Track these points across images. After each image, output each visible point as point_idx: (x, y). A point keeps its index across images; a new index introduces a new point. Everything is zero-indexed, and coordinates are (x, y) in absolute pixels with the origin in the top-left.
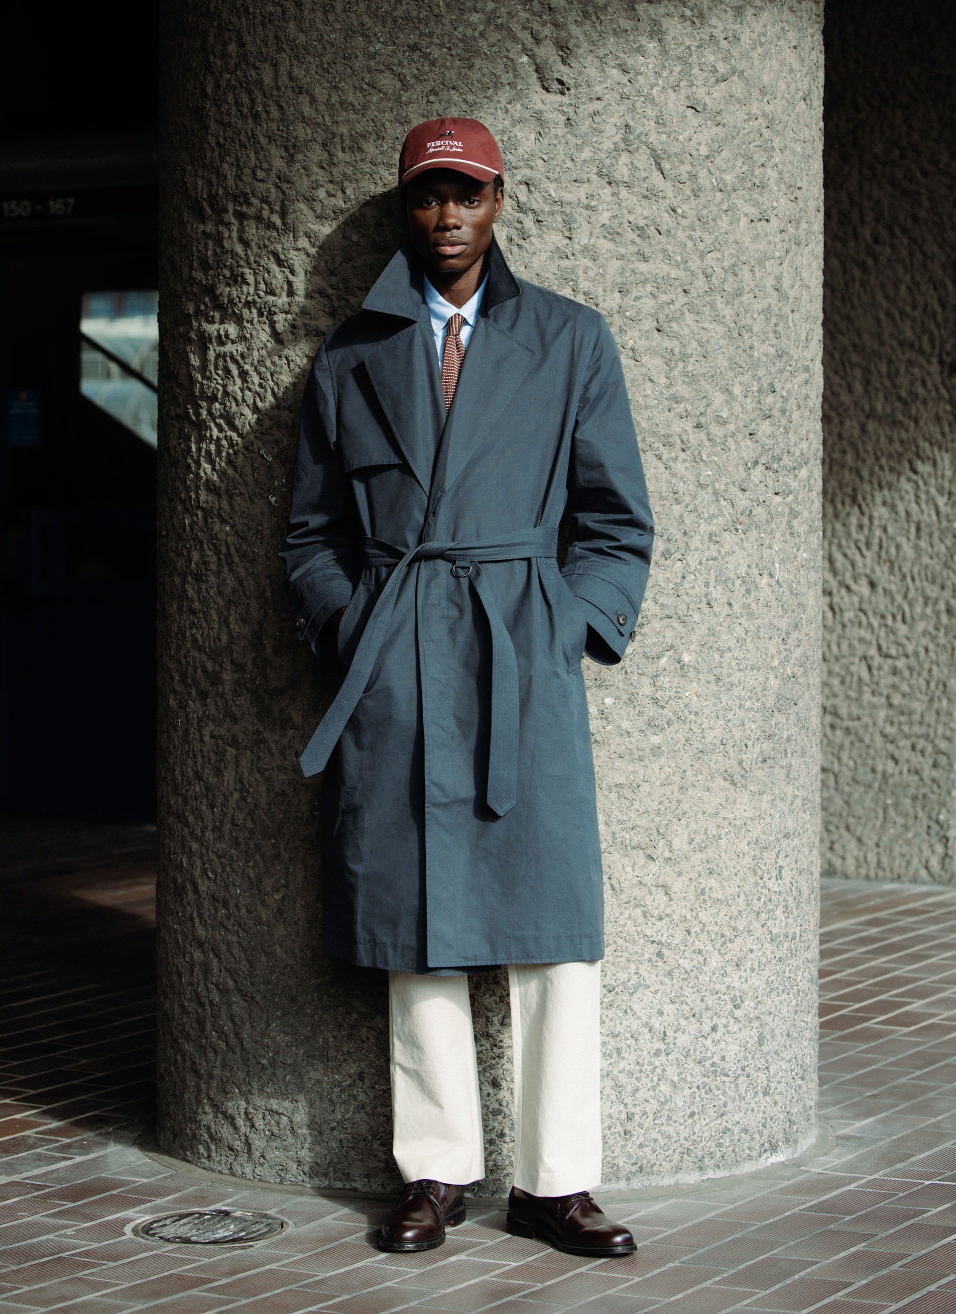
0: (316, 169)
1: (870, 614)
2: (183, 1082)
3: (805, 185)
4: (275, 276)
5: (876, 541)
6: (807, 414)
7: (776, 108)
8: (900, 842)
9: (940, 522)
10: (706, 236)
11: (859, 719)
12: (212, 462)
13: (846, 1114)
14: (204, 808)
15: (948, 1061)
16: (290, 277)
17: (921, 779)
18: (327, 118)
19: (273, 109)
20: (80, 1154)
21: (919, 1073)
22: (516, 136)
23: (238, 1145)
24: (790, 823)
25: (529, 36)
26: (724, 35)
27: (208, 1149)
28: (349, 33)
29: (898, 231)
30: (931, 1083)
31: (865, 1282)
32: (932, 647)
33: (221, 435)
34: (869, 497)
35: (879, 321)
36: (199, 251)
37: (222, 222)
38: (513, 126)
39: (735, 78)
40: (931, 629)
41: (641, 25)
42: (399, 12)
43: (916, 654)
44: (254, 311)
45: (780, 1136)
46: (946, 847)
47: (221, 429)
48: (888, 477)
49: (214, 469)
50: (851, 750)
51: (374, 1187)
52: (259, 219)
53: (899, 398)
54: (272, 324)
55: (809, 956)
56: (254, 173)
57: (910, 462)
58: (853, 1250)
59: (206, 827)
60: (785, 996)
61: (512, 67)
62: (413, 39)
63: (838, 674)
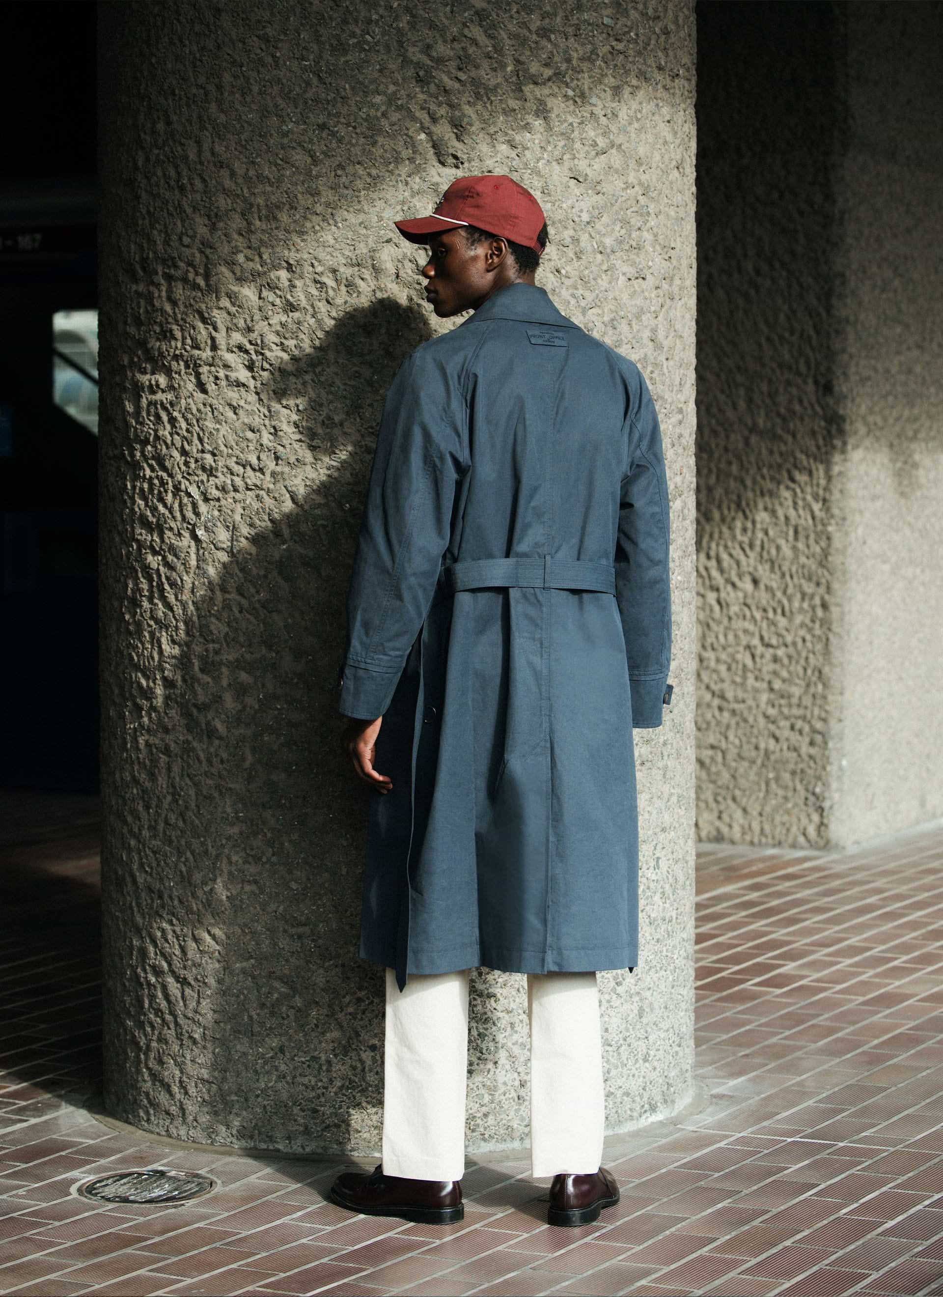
0: (236, 236)
1: (753, 608)
2: (125, 1053)
3: (678, 245)
4: (200, 332)
5: (758, 543)
6: (680, 451)
7: (650, 177)
8: (781, 812)
9: (815, 525)
10: (587, 294)
11: (744, 701)
12: (145, 499)
13: (721, 1073)
14: (140, 808)
15: (815, 1021)
16: (214, 333)
17: (799, 756)
18: (245, 191)
19: (198, 183)
20: (34, 1117)
21: (787, 1033)
22: (415, 206)
23: (174, 1110)
24: (667, 819)
25: (426, 116)
26: (603, 113)
27: (147, 1113)
28: (264, 113)
29: (777, 265)
30: (798, 1043)
31: (728, 1237)
32: (808, 637)
33: (153, 475)
34: (752, 503)
35: (760, 345)
36: (132, 309)
37: (152, 283)
38: (412, 197)
39: (614, 151)
40: (808, 621)
41: (528, 104)
42: (310, 94)
43: (794, 644)
44: (182, 363)
45: (659, 1098)
46: (822, 816)
47: (153, 470)
48: (769, 485)
49: (147, 505)
50: (736, 730)
51: (295, 1147)
52: (185, 280)
53: (779, 414)
54: (198, 375)
55: (685, 936)
56: (180, 239)
57: (789, 472)
58: (719, 1206)
59: (143, 826)
60: (662, 973)
61: (412, 143)
62: (321, 119)
63: (725, 662)
